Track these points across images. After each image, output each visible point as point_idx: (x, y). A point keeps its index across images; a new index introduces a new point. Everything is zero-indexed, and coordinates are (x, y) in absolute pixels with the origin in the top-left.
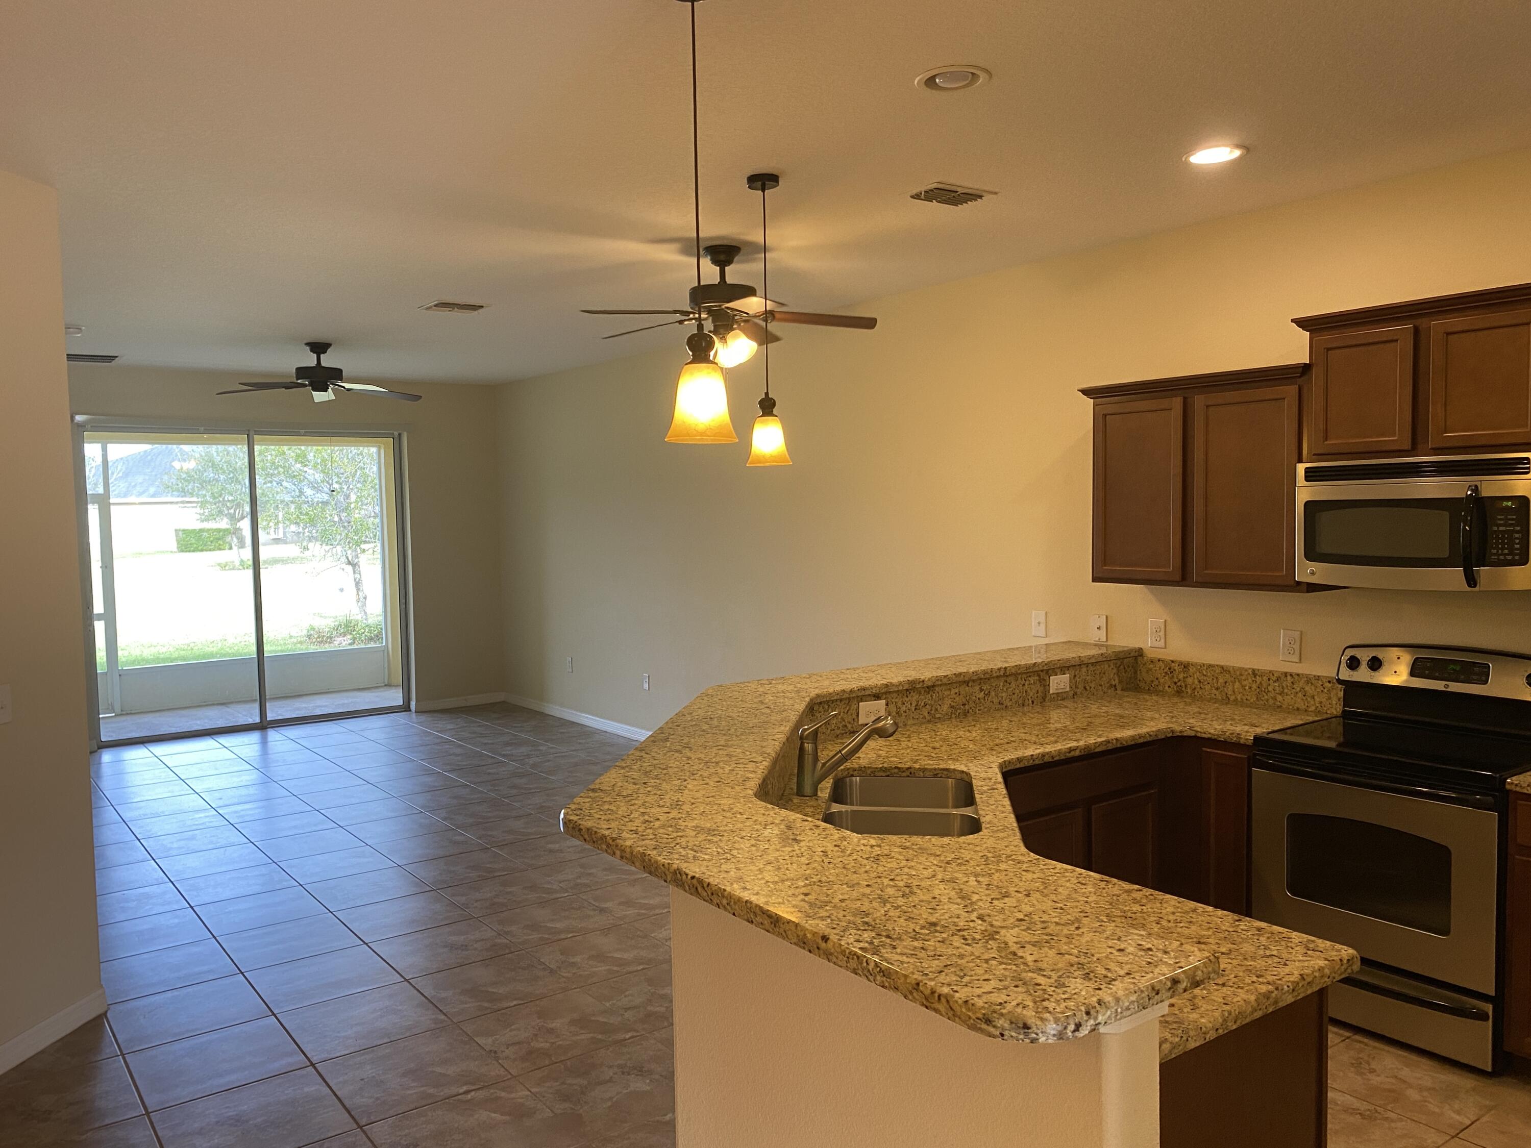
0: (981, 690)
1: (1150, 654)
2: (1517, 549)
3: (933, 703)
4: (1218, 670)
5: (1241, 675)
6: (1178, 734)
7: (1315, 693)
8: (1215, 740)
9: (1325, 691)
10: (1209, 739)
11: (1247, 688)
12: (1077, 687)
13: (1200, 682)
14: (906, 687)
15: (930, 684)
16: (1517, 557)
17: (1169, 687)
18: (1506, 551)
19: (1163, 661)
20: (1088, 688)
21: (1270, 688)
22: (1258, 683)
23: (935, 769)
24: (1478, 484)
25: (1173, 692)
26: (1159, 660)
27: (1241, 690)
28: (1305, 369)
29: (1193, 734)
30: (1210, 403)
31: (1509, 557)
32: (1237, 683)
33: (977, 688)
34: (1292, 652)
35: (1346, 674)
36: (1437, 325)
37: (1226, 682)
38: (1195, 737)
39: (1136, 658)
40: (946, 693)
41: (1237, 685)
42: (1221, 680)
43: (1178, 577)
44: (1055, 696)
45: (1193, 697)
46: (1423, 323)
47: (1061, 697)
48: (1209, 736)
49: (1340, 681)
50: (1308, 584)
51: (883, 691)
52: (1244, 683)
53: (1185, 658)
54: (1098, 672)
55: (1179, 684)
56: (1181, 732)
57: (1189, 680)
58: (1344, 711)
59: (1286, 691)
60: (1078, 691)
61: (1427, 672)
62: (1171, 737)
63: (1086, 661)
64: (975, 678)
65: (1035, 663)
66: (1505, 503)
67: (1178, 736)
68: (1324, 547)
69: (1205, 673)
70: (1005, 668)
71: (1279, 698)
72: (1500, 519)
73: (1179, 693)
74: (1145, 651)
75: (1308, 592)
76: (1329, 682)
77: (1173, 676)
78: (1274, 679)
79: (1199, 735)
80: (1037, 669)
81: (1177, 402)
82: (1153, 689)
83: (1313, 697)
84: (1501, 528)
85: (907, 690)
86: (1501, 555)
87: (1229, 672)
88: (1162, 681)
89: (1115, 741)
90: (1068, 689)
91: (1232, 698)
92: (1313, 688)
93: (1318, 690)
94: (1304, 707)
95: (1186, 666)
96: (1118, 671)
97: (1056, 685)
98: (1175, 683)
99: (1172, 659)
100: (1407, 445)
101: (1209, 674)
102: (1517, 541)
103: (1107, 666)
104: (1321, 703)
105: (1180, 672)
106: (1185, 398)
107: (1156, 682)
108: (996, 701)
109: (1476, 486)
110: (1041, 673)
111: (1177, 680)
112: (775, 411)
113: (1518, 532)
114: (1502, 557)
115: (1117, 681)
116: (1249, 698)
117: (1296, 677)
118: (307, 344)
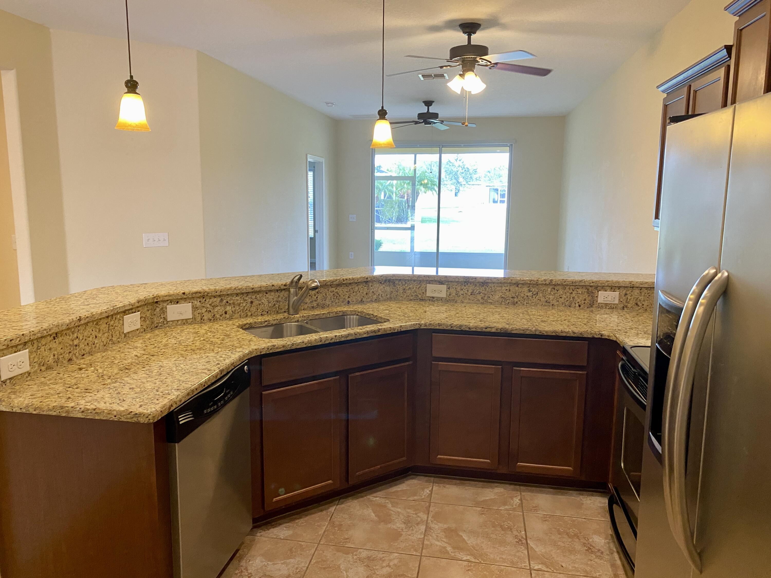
12: (627, 302)
33: (525, 289)
40: (498, 288)
44: (604, 305)
47: (611, 307)
56: (608, 336)
60: (629, 305)
63: (638, 285)
80: (585, 284)
90: (617, 302)
97: (604, 297)
108: (543, 299)
110: (589, 288)
112: (387, 117)
118: (424, 102)
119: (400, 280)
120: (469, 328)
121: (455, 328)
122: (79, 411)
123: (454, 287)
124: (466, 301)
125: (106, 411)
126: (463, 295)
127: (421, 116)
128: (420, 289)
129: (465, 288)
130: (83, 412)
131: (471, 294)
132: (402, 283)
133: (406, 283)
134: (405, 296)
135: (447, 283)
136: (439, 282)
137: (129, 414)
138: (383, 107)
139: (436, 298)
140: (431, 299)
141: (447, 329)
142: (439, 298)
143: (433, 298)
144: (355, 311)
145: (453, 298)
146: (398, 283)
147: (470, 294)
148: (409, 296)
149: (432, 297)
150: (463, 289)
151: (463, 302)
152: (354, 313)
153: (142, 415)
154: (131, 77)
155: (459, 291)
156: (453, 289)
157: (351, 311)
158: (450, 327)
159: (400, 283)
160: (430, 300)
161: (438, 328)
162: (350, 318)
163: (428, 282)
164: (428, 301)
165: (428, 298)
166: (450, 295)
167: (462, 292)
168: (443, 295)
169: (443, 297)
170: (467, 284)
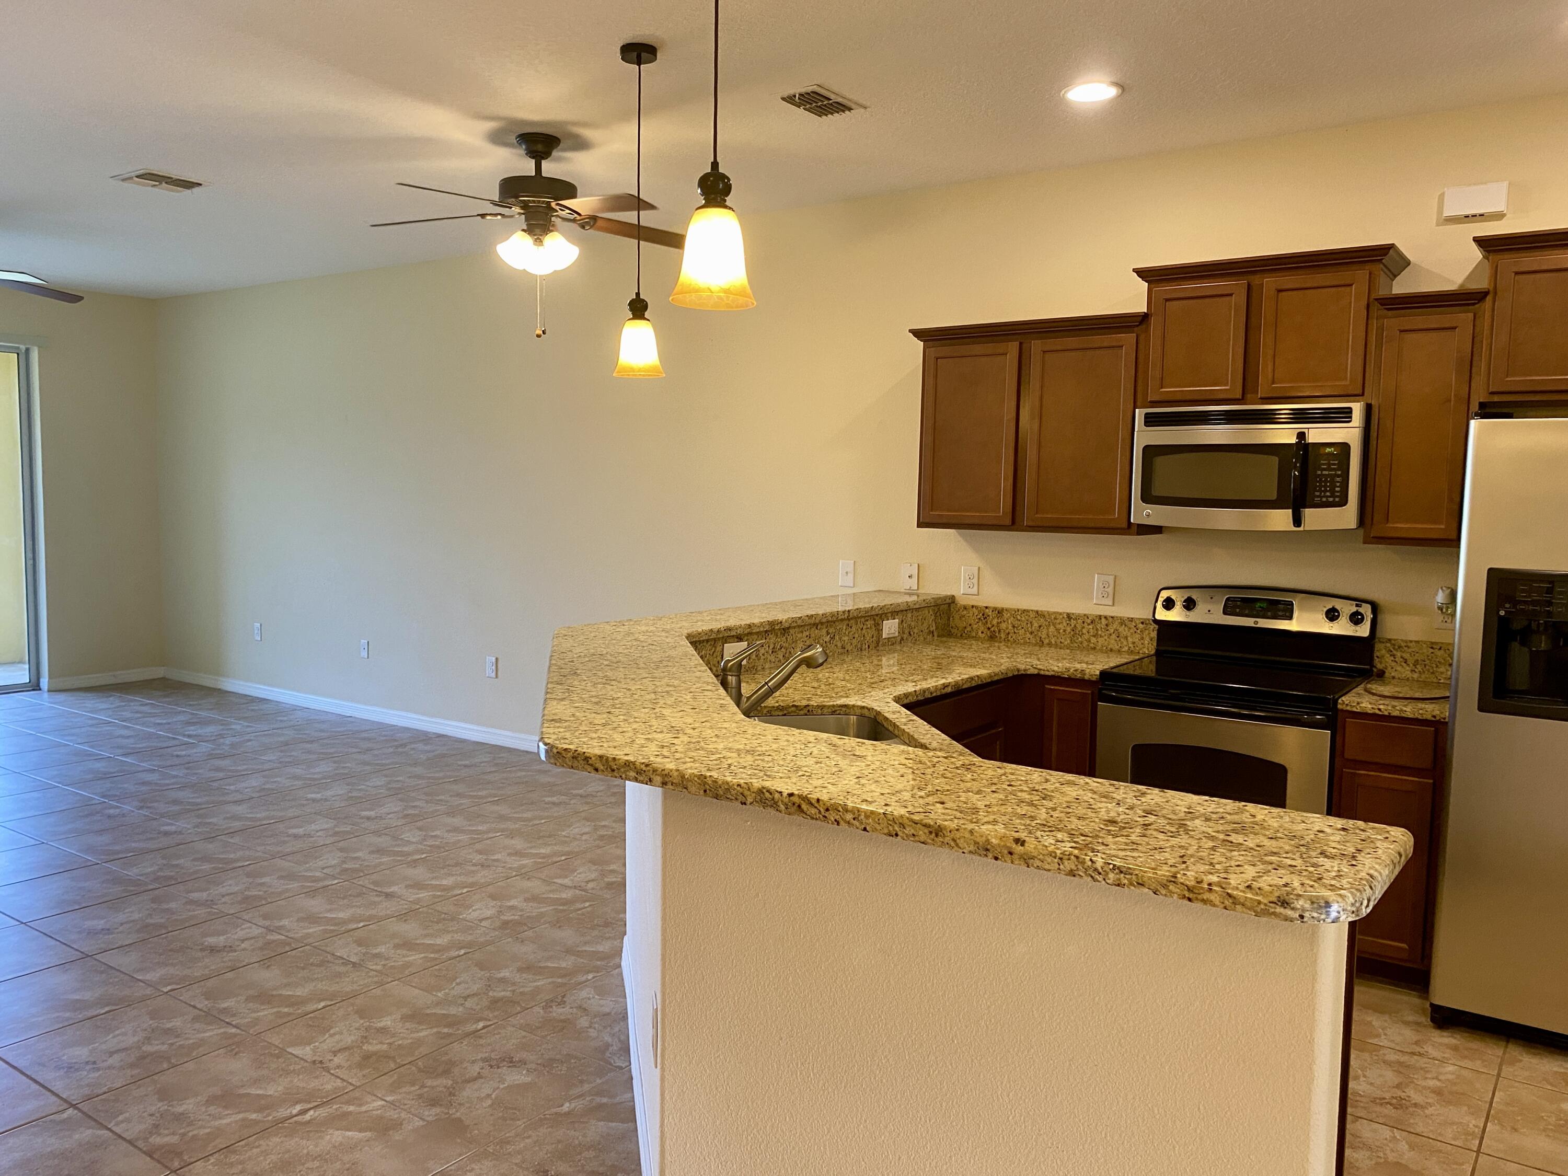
0: (828, 633)
1: (962, 601)
2: (1338, 492)
3: (787, 645)
4: (1032, 615)
5: (1055, 619)
6: (1023, 672)
7: (1129, 634)
8: (1059, 677)
9: (1139, 631)
10: (1053, 676)
11: (1061, 631)
12: (903, 633)
13: (1014, 627)
14: (767, 628)
15: (787, 625)
16: (1337, 499)
17: (982, 633)
18: (1328, 494)
19: (977, 607)
20: (912, 633)
21: (1084, 631)
22: (1073, 626)
23: (833, 706)
24: (1306, 431)
25: (986, 638)
26: (973, 607)
27: (1056, 634)
28: (1143, 318)
29: (1036, 672)
30: (1046, 349)
31: (1331, 499)
32: (1052, 627)
33: (824, 631)
34: (1105, 596)
35: (1163, 615)
36: (1269, 282)
37: (1040, 627)
38: (1038, 675)
39: (949, 604)
40: (799, 635)
41: (1052, 629)
42: (1036, 625)
43: (1008, 521)
44: (886, 641)
45: (1006, 640)
46: (1256, 280)
47: (891, 641)
48: (1053, 673)
49: (1156, 621)
50: (1140, 526)
51: (746, 632)
52: (1058, 626)
53: (1000, 604)
54: (920, 618)
55: (992, 629)
56: (1025, 670)
57: (1003, 626)
58: (1157, 650)
59: (1100, 633)
60: (905, 636)
61: (1238, 610)
62: (1017, 675)
63: (912, 606)
64: (824, 620)
65: (872, 607)
66: (1328, 450)
67: (1022, 674)
68: (1157, 491)
69: (1019, 618)
70: (849, 611)
71: (1093, 640)
72: (1324, 464)
73: (992, 638)
74: (957, 598)
75: (1138, 534)
76: (1142, 623)
77: (987, 622)
78: (1089, 621)
79: (1042, 673)
80: (873, 613)
81: (1013, 348)
82: (964, 635)
83: (1126, 638)
84: (1324, 472)
85: (766, 631)
86: (1324, 497)
87: (1044, 616)
88: (975, 626)
89: (976, 678)
90: (897, 634)
91: (1046, 641)
92: (1126, 629)
93: (1132, 631)
94: (1117, 647)
95: (1000, 612)
96: (936, 616)
97: (887, 629)
98: (989, 629)
99: (985, 605)
100: (1239, 396)
101: (1023, 619)
102: (1338, 484)
103: (927, 612)
104: (1134, 643)
105: (993, 618)
106: (1021, 344)
107: (969, 629)
108: (839, 645)
109: (1304, 433)
110: (875, 617)
111: (990, 626)
112: (647, 315)
113: (1338, 476)
114: (1324, 499)
115: (934, 628)
116: (1063, 641)
117: (1111, 620)
124: (767, 666)
126: (763, 655)
129: (766, 641)
131: (772, 652)
135: (747, 638)
136: (737, 638)
150: (764, 645)
155: (760, 648)
167: (763, 651)
170: (768, 635)
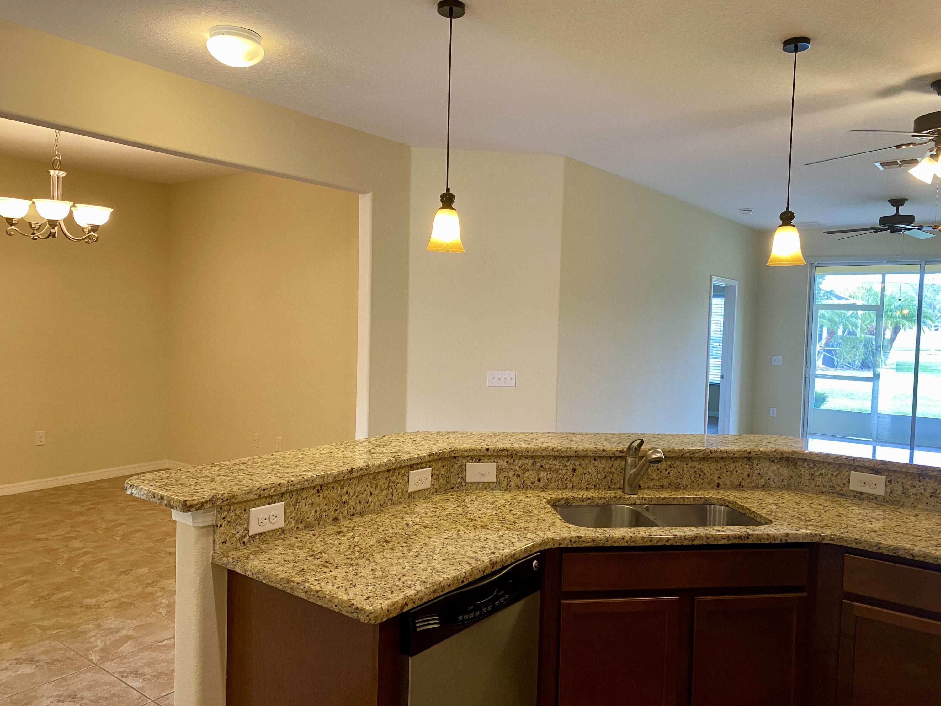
112: (793, 222)
118: (890, 201)
119: (806, 460)
120: (913, 555)
121: (885, 552)
122: (302, 590)
123: (899, 480)
124: (921, 506)
125: (328, 597)
126: (916, 495)
127: (884, 220)
128: (838, 477)
129: (919, 484)
130: (306, 592)
131: (931, 496)
132: (808, 465)
133: (815, 465)
134: (813, 486)
135: (887, 473)
136: (873, 470)
137: (350, 607)
138: (788, 208)
139: (866, 495)
140: (858, 495)
141: (870, 550)
142: (872, 495)
143: (861, 493)
144: (725, 500)
145: (897, 499)
146: (803, 465)
147: (928, 496)
148: (819, 486)
149: (859, 492)
150: (917, 486)
151: (915, 507)
152: (723, 502)
153: (363, 612)
154: (448, 189)
155: (908, 487)
156: (897, 484)
157: (717, 499)
158: (876, 548)
159: (806, 464)
160: (854, 496)
161: (854, 545)
162: (715, 509)
163: (852, 468)
164: (852, 498)
165: (852, 493)
166: (891, 492)
167: (914, 490)
168: (880, 491)
169: (879, 494)
170: (924, 478)
